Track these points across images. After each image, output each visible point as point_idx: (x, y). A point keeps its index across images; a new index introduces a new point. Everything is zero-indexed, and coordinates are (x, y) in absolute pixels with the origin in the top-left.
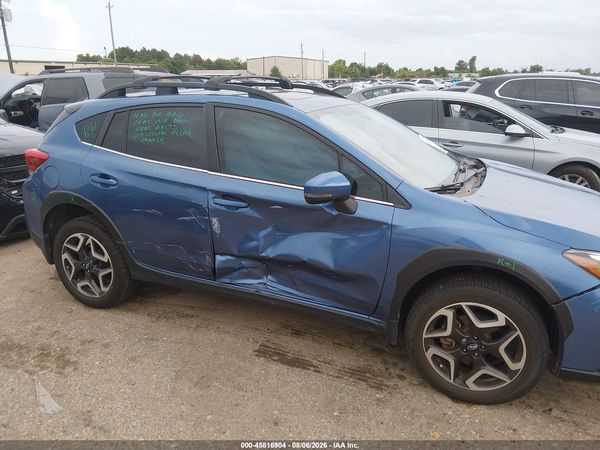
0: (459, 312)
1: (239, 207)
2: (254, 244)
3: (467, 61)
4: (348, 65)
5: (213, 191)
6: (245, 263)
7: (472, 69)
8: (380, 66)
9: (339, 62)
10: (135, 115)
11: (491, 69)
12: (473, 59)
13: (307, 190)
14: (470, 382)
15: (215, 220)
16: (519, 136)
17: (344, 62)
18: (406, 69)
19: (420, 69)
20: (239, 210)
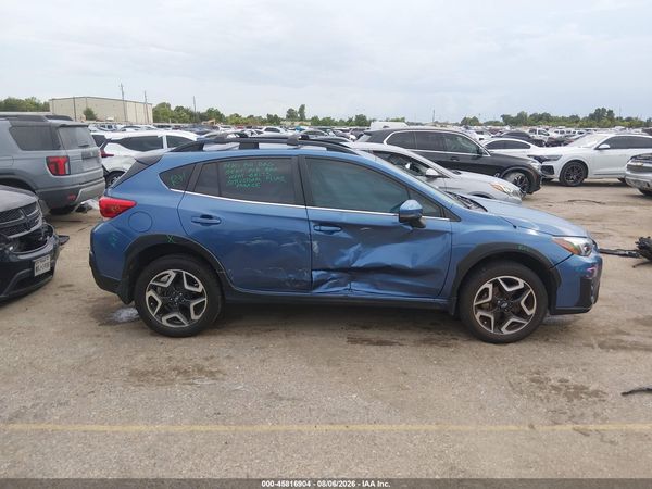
0: (496, 284)
1: (332, 232)
2: (345, 259)
3: (297, 109)
4: (173, 108)
5: (313, 221)
6: (334, 275)
7: (302, 118)
8: (210, 111)
9: (163, 105)
10: (225, 165)
11: (320, 118)
12: (302, 108)
13: (401, 213)
14: (504, 329)
15: (315, 243)
16: (434, 177)
17: (169, 106)
18: (237, 116)
19: (251, 116)
20: (335, 234)
